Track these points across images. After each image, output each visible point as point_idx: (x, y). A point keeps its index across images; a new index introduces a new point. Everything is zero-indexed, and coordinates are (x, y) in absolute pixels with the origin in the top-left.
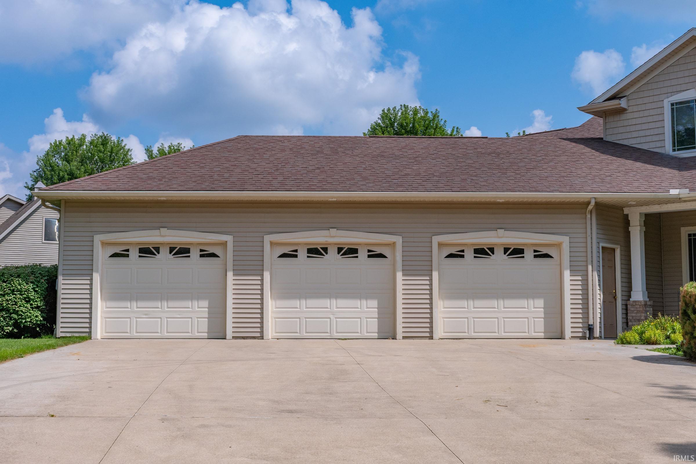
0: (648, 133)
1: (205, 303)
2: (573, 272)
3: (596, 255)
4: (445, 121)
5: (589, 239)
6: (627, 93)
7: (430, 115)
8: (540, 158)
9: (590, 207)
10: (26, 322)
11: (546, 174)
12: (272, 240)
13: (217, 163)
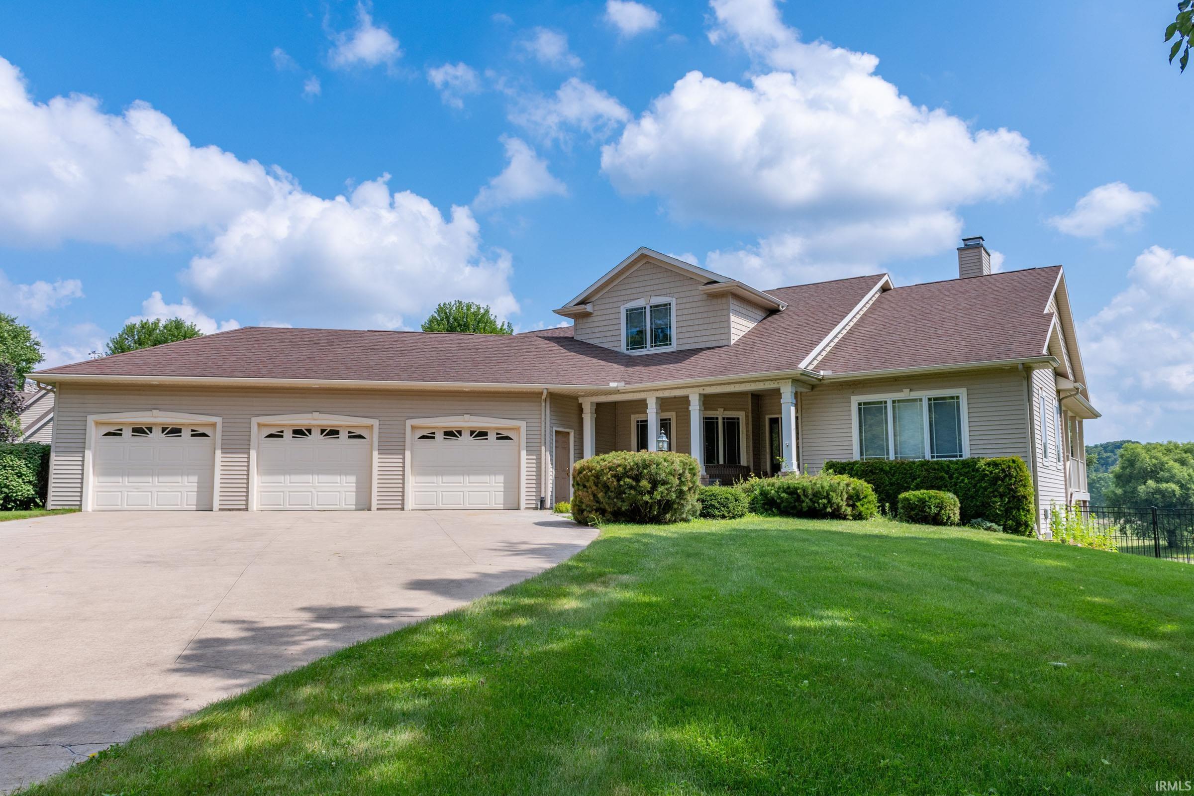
0: (608, 334)
1: (195, 479)
2: (529, 452)
3: (550, 438)
4: (496, 316)
5: (543, 423)
6: (593, 299)
7: (482, 311)
8: (513, 354)
9: (544, 397)
10: (17, 495)
11: (511, 368)
12: (259, 421)
13: (215, 352)
